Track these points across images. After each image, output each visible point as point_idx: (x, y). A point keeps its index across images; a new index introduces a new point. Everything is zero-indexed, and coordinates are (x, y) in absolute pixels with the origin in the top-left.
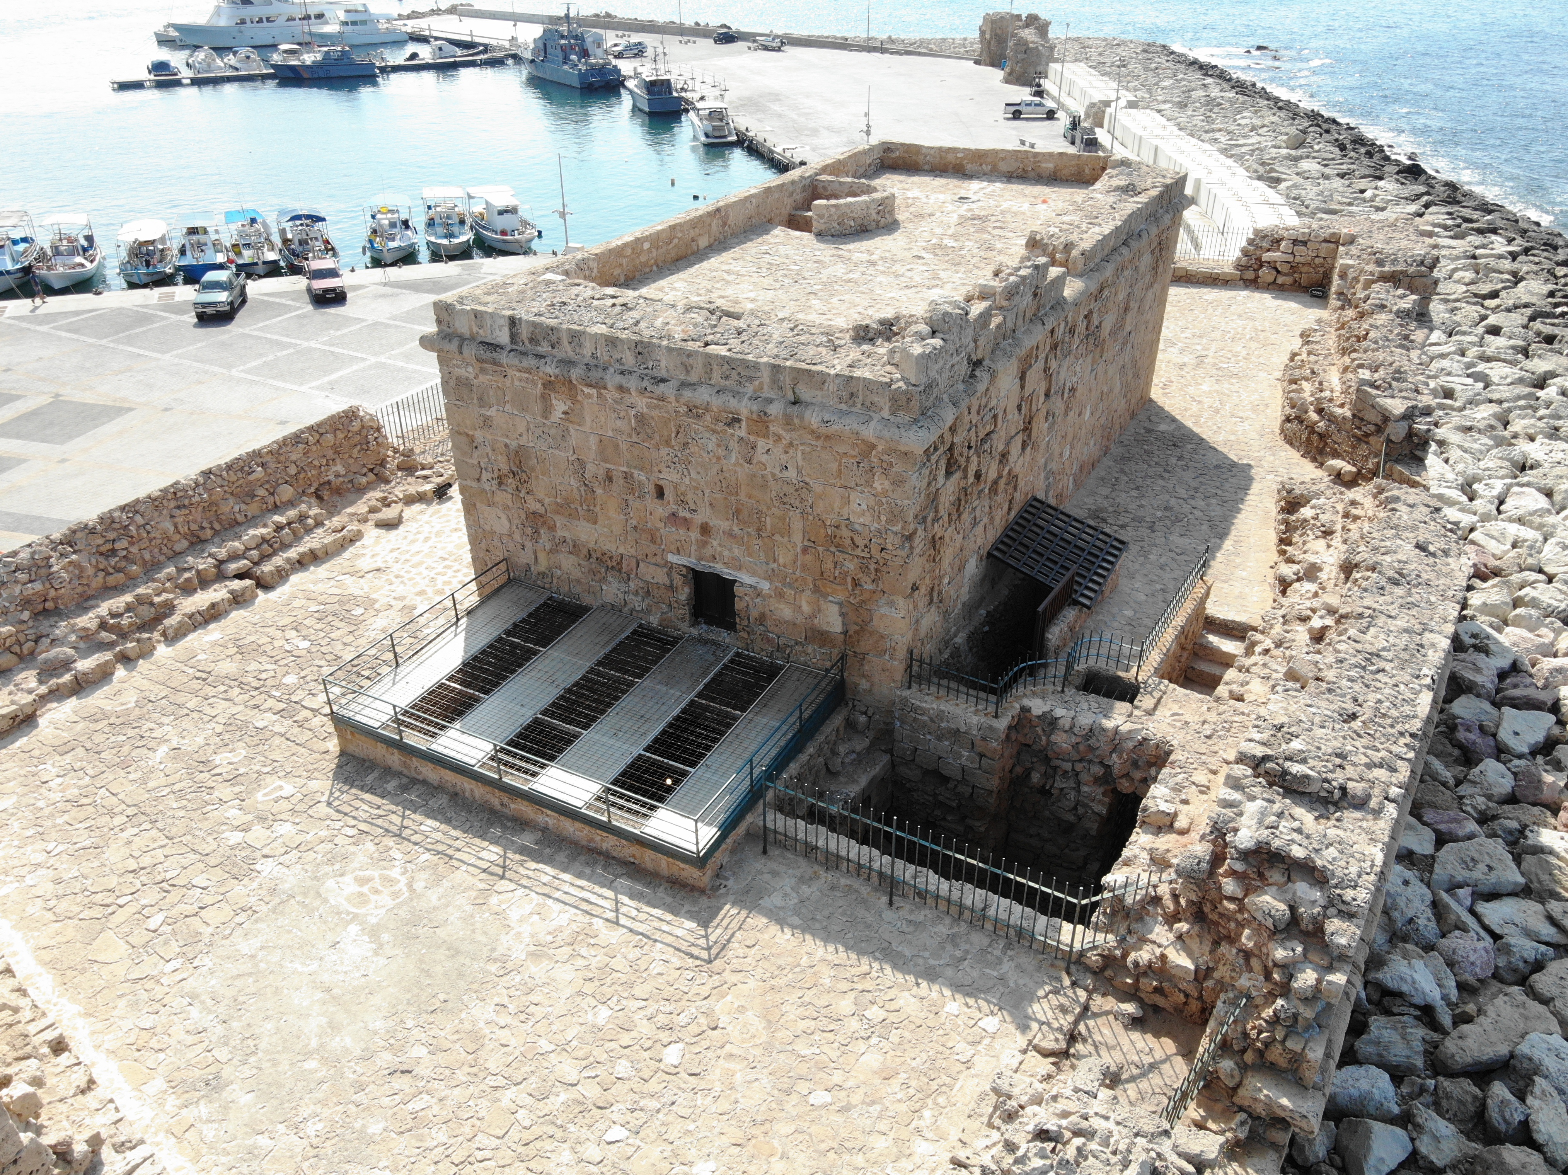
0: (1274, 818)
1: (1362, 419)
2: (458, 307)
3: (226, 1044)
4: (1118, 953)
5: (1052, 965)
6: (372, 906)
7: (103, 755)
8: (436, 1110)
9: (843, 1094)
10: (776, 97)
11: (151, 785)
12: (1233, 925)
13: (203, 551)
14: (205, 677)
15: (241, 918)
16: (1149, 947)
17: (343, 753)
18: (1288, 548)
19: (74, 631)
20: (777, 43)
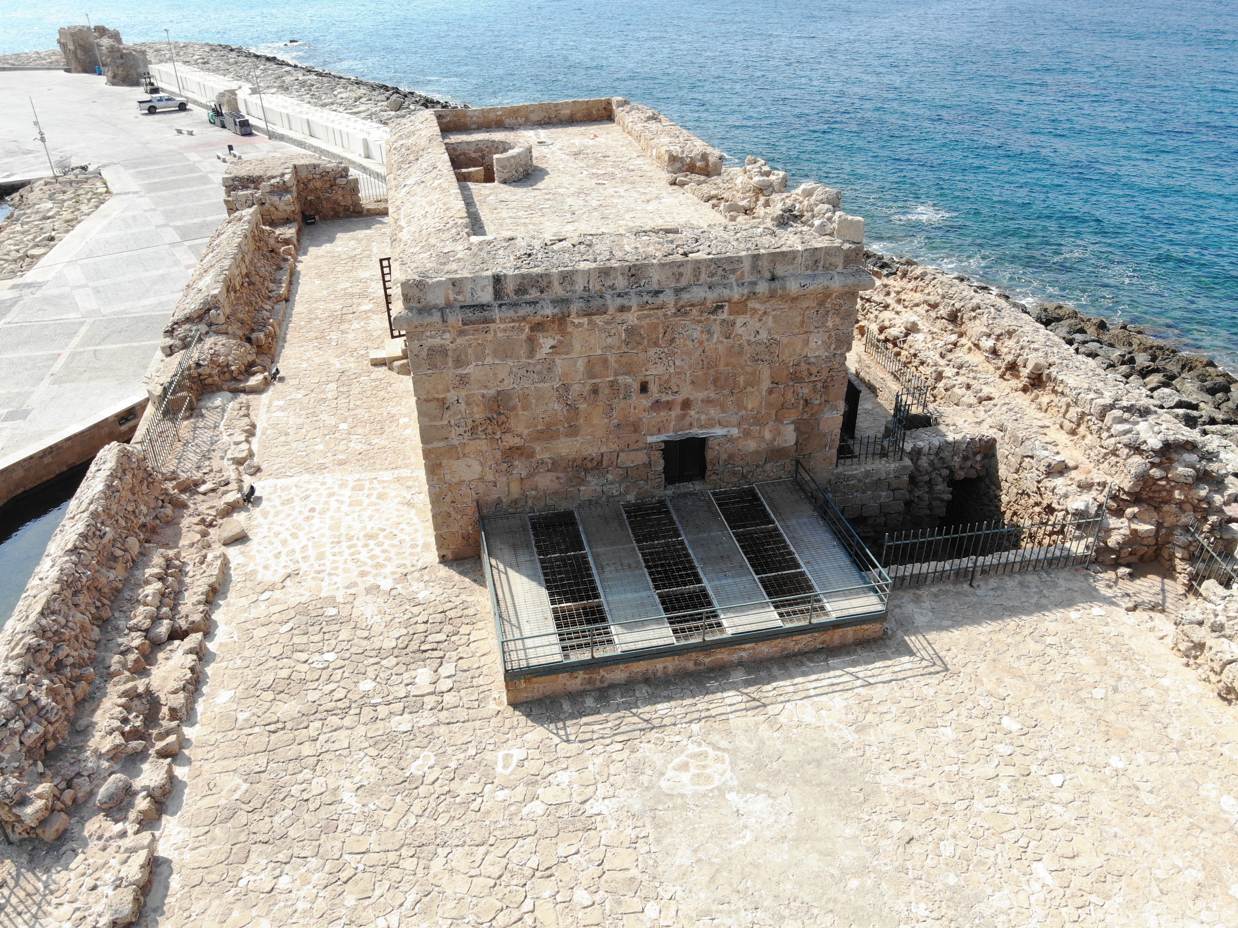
0: (1155, 427)
2: (427, 281)
4: (1102, 544)
5: (1078, 569)
6: (716, 777)
7: (292, 835)
8: (962, 844)
14: (279, 726)
15: (642, 847)
16: (1115, 532)
17: (514, 704)
18: (861, 324)
19: (100, 756)
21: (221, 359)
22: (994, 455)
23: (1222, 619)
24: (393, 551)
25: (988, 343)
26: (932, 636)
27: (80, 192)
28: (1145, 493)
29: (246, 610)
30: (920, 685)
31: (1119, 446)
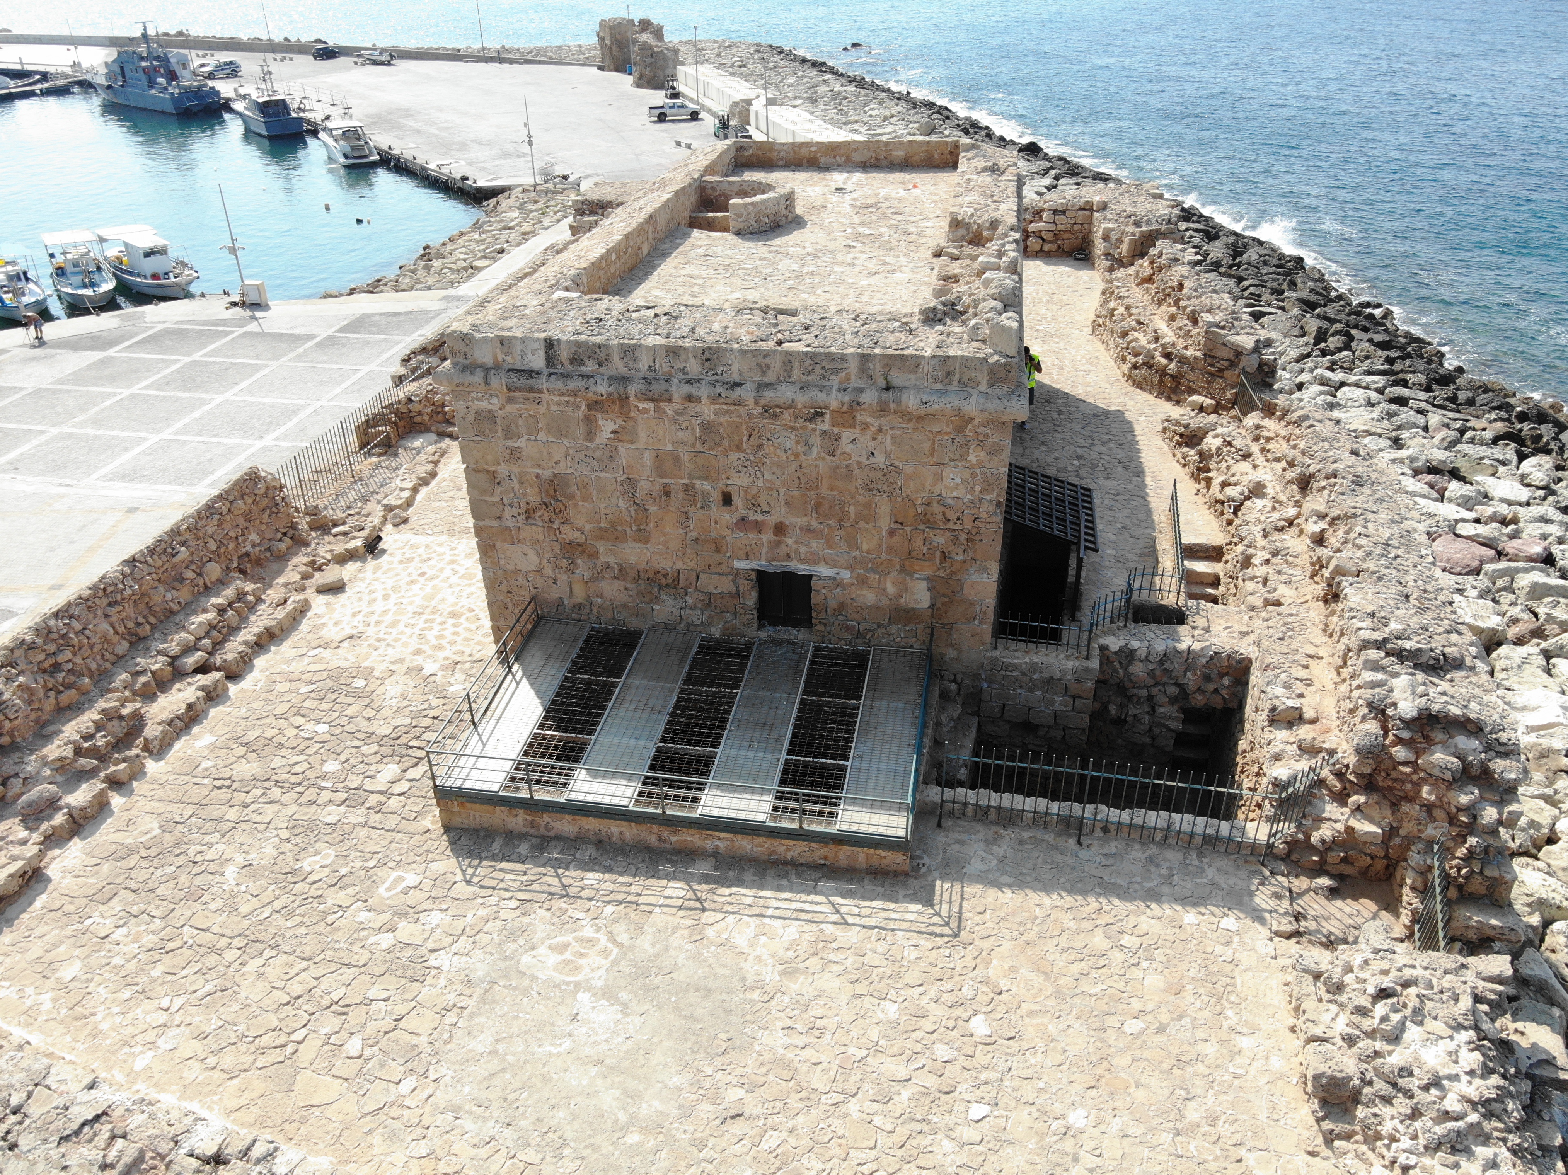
0: (1422, 688)
1: (1214, 357)
2: (477, 335)
3: (527, 1145)
4: (1300, 836)
5: (1246, 862)
6: (587, 970)
7: (158, 892)
8: (792, 1142)
9: (1150, 1017)
10: (407, 113)
12: (1409, 786)
13: (148, 649)
14: (227, 783)
15: (451, 1018)
16: (1327, 824)
17: (447, 828)
18: (1210, 474)
19: (46, 764)
20: (385, 57)
21: (437, 397)
22: (1247, 683)
23: (1349, 979)
24: (464, 634)
25: (1314, 527)
26: (973, 889)
27: (552, 203)
28: (1380, 779)
29: (288, 661)
30: (906, 943)
31: (1360, 702)
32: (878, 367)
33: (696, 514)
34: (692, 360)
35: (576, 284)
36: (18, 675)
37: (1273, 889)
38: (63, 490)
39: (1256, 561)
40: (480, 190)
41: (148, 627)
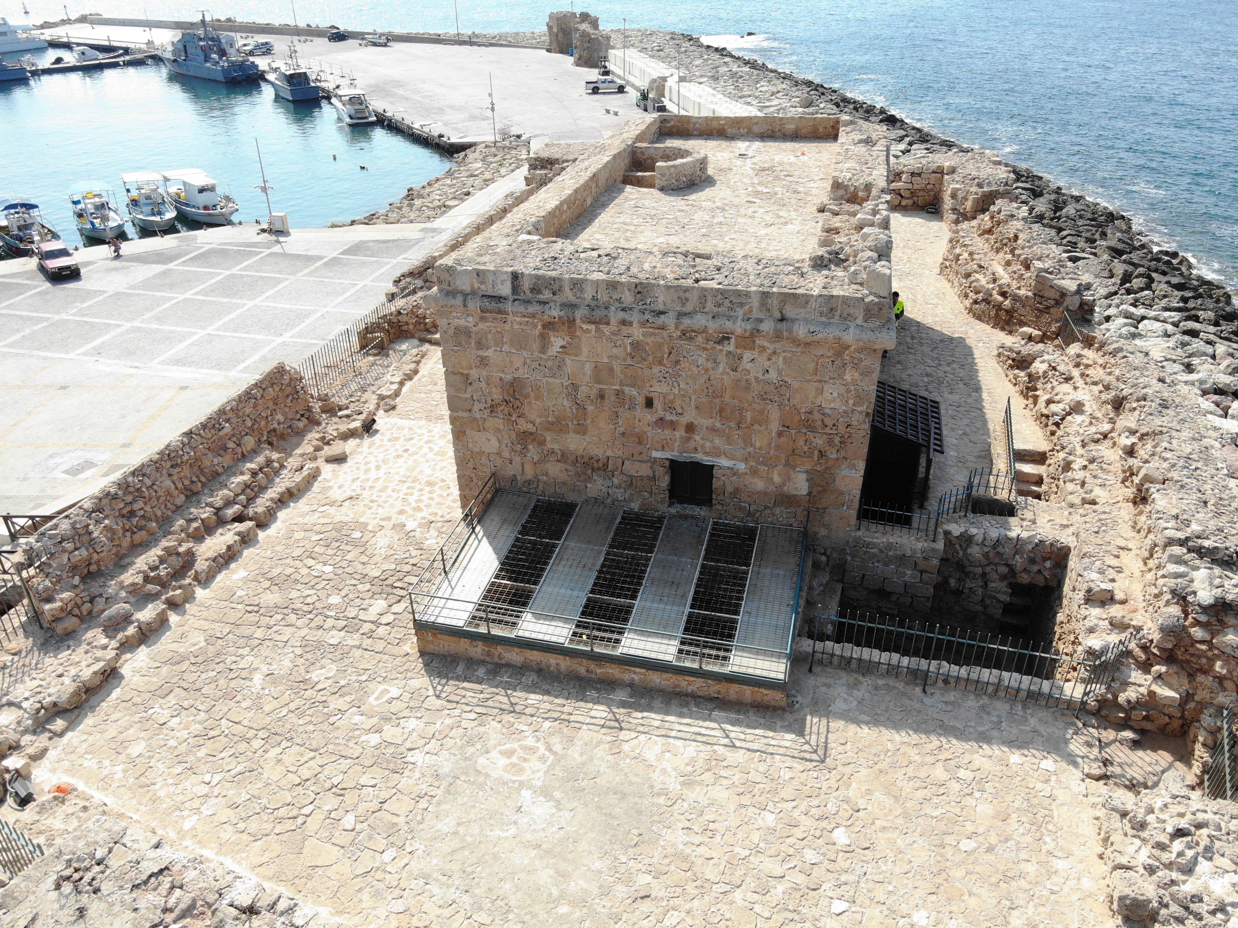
0: (1219, 580)
1: (1042, 297)
2: (459, 268)
3: (481, 909)
4: (1109, 696)
5: (1063, 715)
6: (529, 772)
7: (203, 691)
8: (689, 921)
9: (981, 839)
10: (398, 84)
11: (267, 708)
12: (1204, 661)
13: (199, 502)
14: (256, 609)
16: (1133, 688)
17: (423, 653)
18: (1037, 393)
19: (122, 588)
20: (383, 40)
21: (420, 311)
22: (1066, 567)
23: (1150, 818)
24: (437, 500)
25: (1126, 441)
26: (837, 724)
28: (1179, 653)
29: (303, 515)
30: (782, 765)
31: (1165, 589)
32: (775, 302)
33: (625, 414)
34: (627, 292)
35: (536, 229)
36: (104, 519)
37: (1085, 738)
38: (133, 371)
39: (1075, 466)
40: (452, 145)
41: (200, 484)
